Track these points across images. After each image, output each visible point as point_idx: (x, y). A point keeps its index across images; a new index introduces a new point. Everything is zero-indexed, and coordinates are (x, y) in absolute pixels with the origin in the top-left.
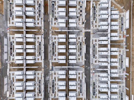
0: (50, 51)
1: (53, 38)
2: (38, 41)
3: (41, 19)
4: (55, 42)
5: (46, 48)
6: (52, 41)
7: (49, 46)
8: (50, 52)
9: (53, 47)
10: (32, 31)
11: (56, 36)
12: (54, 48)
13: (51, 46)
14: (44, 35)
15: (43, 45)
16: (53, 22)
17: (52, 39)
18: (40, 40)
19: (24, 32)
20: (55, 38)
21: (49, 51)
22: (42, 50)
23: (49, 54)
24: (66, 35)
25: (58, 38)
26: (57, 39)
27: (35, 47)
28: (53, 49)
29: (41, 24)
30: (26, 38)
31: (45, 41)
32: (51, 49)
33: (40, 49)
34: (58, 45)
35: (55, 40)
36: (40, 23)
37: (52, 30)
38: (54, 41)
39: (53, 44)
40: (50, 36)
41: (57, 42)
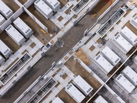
0: (30, 91)
1: (61, 73)
2: (26, 51)
3: (75, 16)
4: (59, 84)
5: (28, 79)
6: (54, 76)
7: (37, 80)
8: (27, 93)
9: (44, 90)
10: (34, 21)
11: (71, 75)
12: (44, 94)
13: (43, 84)
14: (49, 51)
15: (27, 66)
16: (92, 43)
17: (58, 71)
18: (32, 52)
19: (19, 12)
20: (65, 76)
21: (27, 90)
22: (16, 75)
23: (22, 95)
24: (94, 91)
25: (71, 81)
26: (68, 80)
27: (9, 56)
28: (40, 93)
29: (65, 25)
30: (13, 24)
31: (39, 64)
32: (37, 90)
33: (15, 69)
34: (58, 95)
35: (61, 80)
36: (64, 21)
37: (73, 54)
38: (58, 78)
39: (50, 85)
40: (60, 62)
41: (60, 87)
